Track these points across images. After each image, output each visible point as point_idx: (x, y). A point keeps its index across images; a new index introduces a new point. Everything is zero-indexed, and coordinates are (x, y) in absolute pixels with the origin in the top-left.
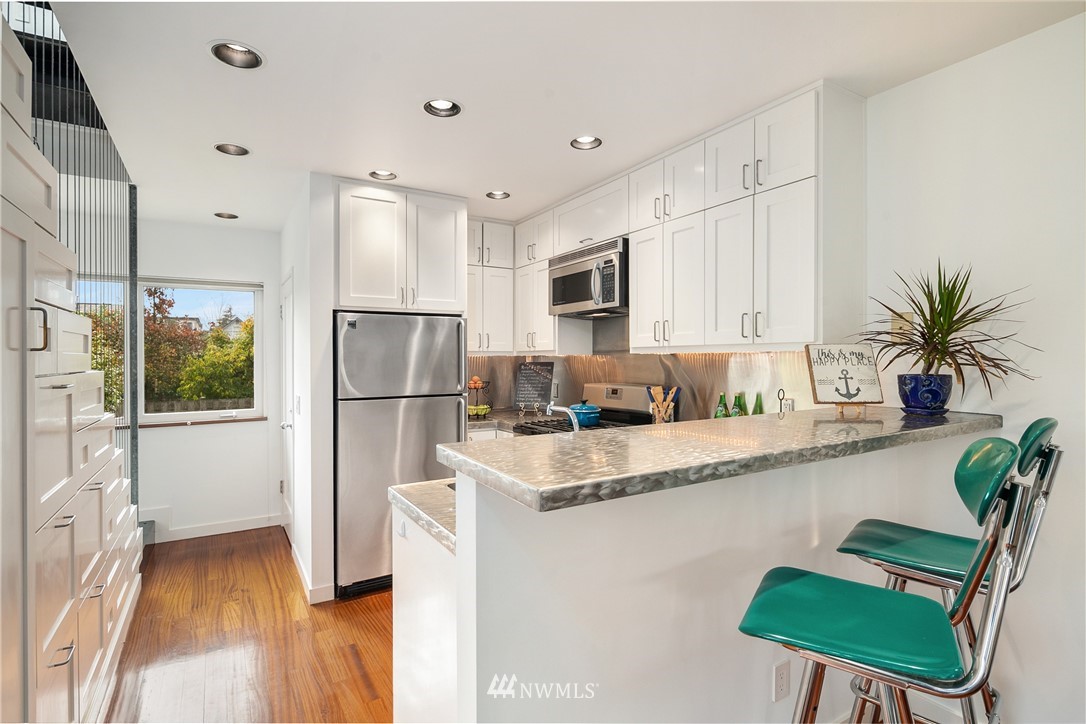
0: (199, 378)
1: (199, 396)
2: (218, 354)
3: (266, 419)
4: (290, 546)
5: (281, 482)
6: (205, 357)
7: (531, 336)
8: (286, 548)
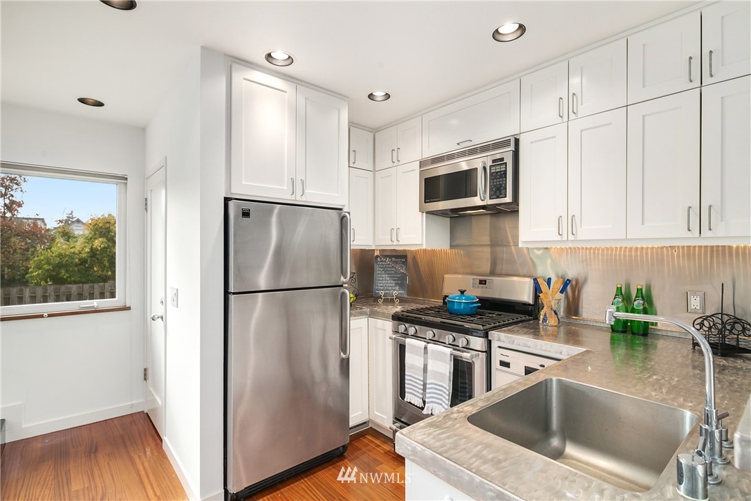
0: (46, 267)
1: (46, 282)
2: (64, 247)
3: (129, 308)
4: (161, 440)
5: (145, 370)
6: (53, 249)
7: (395, 232)
8: (155, 440)
